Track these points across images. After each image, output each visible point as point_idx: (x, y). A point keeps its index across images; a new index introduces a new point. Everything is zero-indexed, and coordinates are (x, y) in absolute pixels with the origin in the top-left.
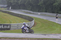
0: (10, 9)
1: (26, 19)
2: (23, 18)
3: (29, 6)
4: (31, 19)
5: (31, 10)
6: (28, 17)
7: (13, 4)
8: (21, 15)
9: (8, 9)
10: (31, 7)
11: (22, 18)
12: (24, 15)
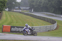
0: (32, 11)
1: (49, 22)
2: (46, 21)
3: (52, 8)
4: (53, 22)
5: (53, 13)
6: (51, 19)
7: (35, 7)
8: (43, 17)
9: (31, 12)
10: (53, 9)
11: (44, 20)
12: (46, 18)
